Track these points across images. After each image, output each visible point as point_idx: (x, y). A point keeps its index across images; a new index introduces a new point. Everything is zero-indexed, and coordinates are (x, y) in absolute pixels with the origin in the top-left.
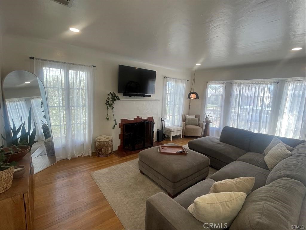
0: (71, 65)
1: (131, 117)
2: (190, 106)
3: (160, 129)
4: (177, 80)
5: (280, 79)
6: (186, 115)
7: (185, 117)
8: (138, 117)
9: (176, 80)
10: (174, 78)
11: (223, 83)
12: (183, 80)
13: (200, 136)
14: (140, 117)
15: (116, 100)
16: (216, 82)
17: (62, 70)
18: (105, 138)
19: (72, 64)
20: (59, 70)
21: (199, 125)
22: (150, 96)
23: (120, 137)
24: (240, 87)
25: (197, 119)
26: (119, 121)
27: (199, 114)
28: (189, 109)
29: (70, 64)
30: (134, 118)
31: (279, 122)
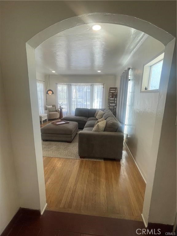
5: (92, 84)
6: (47, 106)
7: (46, 107)
11: (66, 84)
12: (42, 81)
13: (58, 117)
16: (62, 83)
21: (56, 111)
24: (76, 87)
25: (54, 107)
27: (55, 104)
31: (93, 104)
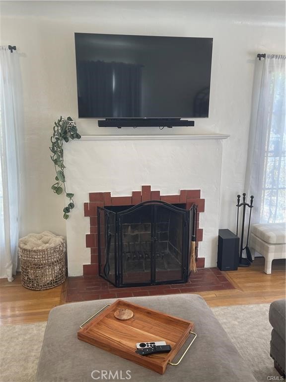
1: (122, 189)
3: (231, 225)
8: (146, 189)
15: (70, 139)
18: (40, 242)
22: (192, 124)
23: (90, 241)
30: (134, 193)
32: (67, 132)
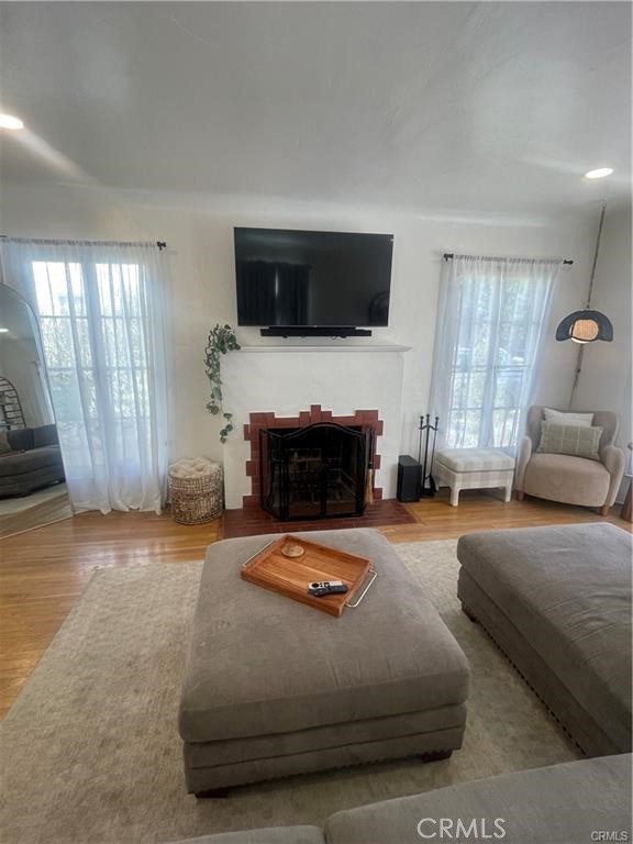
0: (94, 247)
1: (288, 408)
2: (579, 371)
4: (509, 265)
7: (543, 417)
8: (316, 408)
9: (502, 263)
10: (489, 259)
12: (541, 261)
14: (323, 410)
15: (228, 350)
17: (72, 266)
18: (192, 469)
19: (95, 243)
20: (61, 266)
22: (368, 333)
23: (250, 469)
25: (600, 431)
26: (242, 420)
27: (614, 410)
28: (575, 384)
29: (88, 243)
30: (301, 413)
32: (224, 342)
